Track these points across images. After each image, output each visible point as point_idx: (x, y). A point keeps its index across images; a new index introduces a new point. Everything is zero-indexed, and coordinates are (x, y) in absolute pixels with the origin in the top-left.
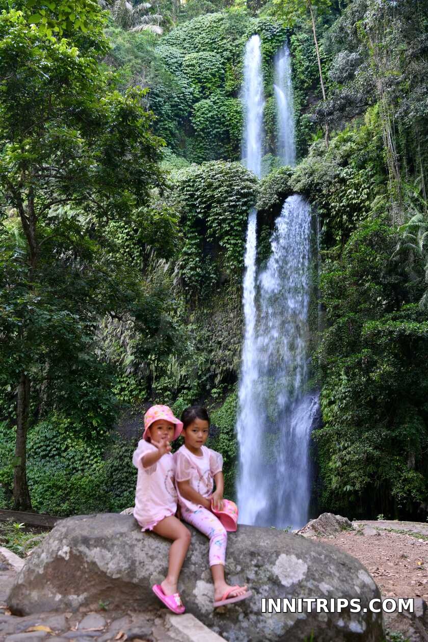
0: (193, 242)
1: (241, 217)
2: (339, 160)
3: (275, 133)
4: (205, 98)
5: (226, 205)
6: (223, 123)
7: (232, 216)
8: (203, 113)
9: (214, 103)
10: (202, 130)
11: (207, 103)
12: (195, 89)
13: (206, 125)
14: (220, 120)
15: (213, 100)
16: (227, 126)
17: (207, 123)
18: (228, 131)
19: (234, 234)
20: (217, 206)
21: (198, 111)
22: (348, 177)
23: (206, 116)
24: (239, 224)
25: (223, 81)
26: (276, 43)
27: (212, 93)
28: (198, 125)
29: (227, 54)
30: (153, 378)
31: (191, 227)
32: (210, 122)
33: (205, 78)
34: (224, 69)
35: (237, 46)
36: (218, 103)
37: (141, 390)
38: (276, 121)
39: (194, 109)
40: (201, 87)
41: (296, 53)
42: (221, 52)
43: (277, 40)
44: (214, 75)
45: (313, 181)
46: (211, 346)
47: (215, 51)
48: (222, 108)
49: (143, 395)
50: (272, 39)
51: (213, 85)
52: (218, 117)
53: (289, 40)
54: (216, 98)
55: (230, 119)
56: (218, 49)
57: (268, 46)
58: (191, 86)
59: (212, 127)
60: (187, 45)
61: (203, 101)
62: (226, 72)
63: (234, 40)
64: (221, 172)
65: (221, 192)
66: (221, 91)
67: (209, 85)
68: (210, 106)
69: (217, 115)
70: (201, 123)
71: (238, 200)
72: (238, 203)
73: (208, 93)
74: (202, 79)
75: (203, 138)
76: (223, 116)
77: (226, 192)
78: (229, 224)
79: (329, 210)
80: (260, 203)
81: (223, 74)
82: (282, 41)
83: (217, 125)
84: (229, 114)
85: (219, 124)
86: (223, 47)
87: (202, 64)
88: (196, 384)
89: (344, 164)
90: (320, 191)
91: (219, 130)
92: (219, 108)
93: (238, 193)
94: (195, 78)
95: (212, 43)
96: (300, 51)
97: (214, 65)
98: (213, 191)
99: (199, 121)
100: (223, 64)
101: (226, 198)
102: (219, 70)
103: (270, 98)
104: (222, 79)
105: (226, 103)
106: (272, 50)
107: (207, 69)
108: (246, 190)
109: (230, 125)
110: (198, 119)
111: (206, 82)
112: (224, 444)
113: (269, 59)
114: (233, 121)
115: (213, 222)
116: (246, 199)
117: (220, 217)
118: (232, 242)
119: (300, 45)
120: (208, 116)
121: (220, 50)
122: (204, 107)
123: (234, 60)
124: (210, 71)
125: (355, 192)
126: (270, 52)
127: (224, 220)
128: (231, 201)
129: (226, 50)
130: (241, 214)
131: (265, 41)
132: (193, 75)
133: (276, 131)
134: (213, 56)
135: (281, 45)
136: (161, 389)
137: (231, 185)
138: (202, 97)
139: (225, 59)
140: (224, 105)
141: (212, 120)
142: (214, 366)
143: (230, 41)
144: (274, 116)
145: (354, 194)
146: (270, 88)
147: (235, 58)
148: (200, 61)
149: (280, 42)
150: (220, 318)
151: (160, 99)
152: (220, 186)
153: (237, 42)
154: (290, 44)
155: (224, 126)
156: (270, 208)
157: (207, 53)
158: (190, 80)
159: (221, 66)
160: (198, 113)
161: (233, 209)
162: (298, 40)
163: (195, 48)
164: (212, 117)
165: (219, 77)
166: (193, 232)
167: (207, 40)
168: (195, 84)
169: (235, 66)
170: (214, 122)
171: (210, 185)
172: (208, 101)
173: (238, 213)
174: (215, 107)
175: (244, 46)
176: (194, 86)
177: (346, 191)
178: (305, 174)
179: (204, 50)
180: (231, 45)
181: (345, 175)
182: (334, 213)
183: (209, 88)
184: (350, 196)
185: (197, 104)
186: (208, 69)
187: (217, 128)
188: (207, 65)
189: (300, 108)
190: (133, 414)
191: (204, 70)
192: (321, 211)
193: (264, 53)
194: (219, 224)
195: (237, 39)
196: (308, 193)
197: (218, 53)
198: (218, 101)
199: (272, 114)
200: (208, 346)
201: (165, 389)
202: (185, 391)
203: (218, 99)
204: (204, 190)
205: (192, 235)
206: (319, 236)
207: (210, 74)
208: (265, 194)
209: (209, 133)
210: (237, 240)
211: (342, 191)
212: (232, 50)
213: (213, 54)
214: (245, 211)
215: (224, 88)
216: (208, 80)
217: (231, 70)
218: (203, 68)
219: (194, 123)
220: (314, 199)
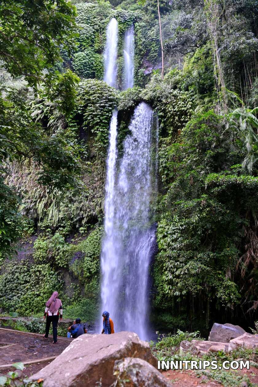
0: (73, 129)
1: (108, 114)
2: (171, 85)
3: (122, 78)
4: (82, 51)
5: (97, 105)
6: (91, 68)
7: (102, 113)
8: (80, 60)
9: (87, 55)
10: (78, 70)
11: (82, 54)
13: (81, 67)
14: (90, 66)
15: (87, 53)
16: (94, 70)
18: (94, 73)
19: (102, 125)
20: (91, 106)
21: (77, 58)
22: (178, 94)
23: (81, 62)
24: (106, 119)
25: (93, 43)
27: (86, 49)
28: (76, 67)
29: (97, 27)
30: (39, 219)
31: (72, 119)
32: (84, 66)
33: (82, 39)
34: (94, 36)
35: (103, 23)
36: (89, 55)
37: (30, 228)
39: (74, 57)
40: (80, 44)
41: (138, 33)
42: (93, 25)
43: (127, 24)
44: (88, 38)
45: (156, 95)
46: (81, 199)
47: (89, 24)
48: (91, 59)
49: (31, 231)
50: (124, 23)
51: (87, 44)
52: (89, 64)
53: (134, 25)
54: (88, 52)
55: (96, 66)
56: (91, 23)
57: (121, 26)
59: (84, 69)
61: (80, 53)
62: (95, 37)
63: (101, 19)
64: (95, 85)
65: (95, 97)
66: (92, 48)
67: (85, 44)
68: (84, 56)
69: (88, 63)
70: (78, 66)
71: (106, 102)
72: (106, 105)
73: (83, 49)
74: (80, 39)
76: (92, 64)
77: (98, 97)
78: (99, 118)
79: (166, 113)
80: (121, 105)
81: (93, 39)
82: (130, 25)
84: (95, 63)
85: (89, 68)
86: (95, 22)
87: (81, 30)
88: (69, 224)
89: (175, 88)
90: (161, 101)
91: (89, 72)
92: (90, 58)
93: (107, 98)
95: (88, 19)
96: (140, 32)
97: (88, 32)
98: (89, 96)
99: (77, 64)
100: (94, 32)
101: (98, 101)
102: (91, 36)
103: (121, 57)
104: (93, 41)
106: (124, 29)
108: (111, 97)
109: (96, 70)
110: (76, 63)
111: (82, 42)
112: (88, 264)
113: (122, 34)
114: (98, 67)
115: (88, 116)
116: (112, 103)
117: (93, 113)
118: (101, 130)
119: (140, 29)
120: (83, 62)
121: (93, 24)
122: (81, 56)
123: (100, 32)
124: (85, 35)
125: (183, 103)
126: (123, 30)
127: (96, 116)
128: (101, 103)
129: (97, 24)
130: (107, 112)
131: (120, 23)
134: (88, 27)
135: (129, 27)
136: (44, 227)
137: (102, 93)
138: (79, 51)
139: (95, 30)
140: (93, 57)
141: (85, 65)
142: (82, 212)
143: (99, 20)
144: (123, 68)
146: (121, 51)
147: (101, 30)
149: (129, 25)
150: (88, 181)
152: (94, 93)
153: (103, 21)
154: (135, 28)
155: (92, 70)
156: (128, 108)
157: (84, 25)
159: (92, 33)
160: (76, 59)
161: (102, 108)
162: (139, 26)
164: (85, 63)
165: (91, 40)
166: (73, 123)
167: (85, 17)
169: (101, 35)
171: (87, 93)
174: (87, 57)
175: (108, 24)
177: (177, 102)
178: (151, 91)
179: (83, 23)
180: (99, 22)
181: (176, 93)
182: (170, 115)
183: (84, 46)
184: (180, 106)
185: (76, 54)
186: (84, 34)
187: (88, 70)
188: (84, 31)
189: (138, 65)
190: (23, 244)
192: (161, 114)
193: (119, 30)
194: (92, 118)
195: (103, 19)
196: (151, 103)
197: (91, 26)
198: (89, 54)
200: (79, 199)
201: (47, 227)
202: (61, 229)
203: (89, 53)
204: (83, 95)
205: (73, 124)
206: (158, 130)
207: (86, 37)
208: (125, 100)
209: (82, 72)
210: (104, 129)
211: (175, 102)
212: (100, 25)
213: (88, 26)
214: (111, 111)
215: (94, 47)
216: (84, 41)
217: (98, 37)
218: (81, 33)
219: (74, 65)
220: (156, 106)
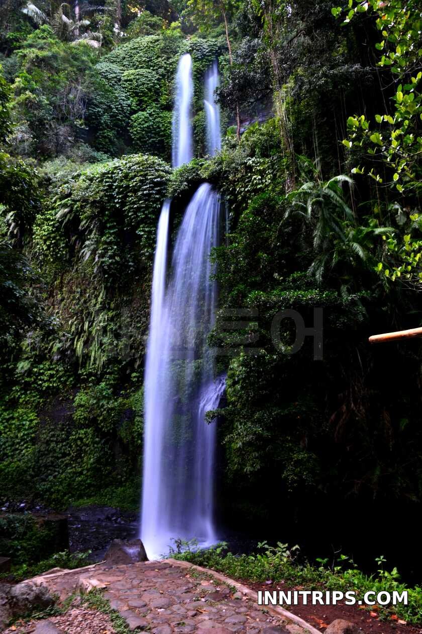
0: (112, 231)
1: (155, 205)
2: (248, 151)
3: (205, 143)
4: (142, 110)
5: (140, 193)
6: (158, 134)
7: (146, 205)
8: (140, 124)
9: (151, 115)
10: (139, 139)
11: (143, 115)
12: (133, 102)
13: (143, 135)
14: (155, 131)
15: (149, 112)
16: (162, 136)
17: (144, 133)
18: (163, 140)
19: (148, 222)
20: (132, 196)
21: (135, 122)
22: (254, 164)
23: (142, 126)
24: (153, 213)
25: (159, 95)
26: (206, 62)
27: (148, 106)
28: (135, 135)
29: (161, 71)
30: (79, 364)
31: (110, 217)
32: (147, 132)
33: (142, 92)
34: (159, 85)
35: (171, 64)
36: (153, 115)
37: (69, 377)
38: (206, 133)
39: (132, 120)
40: (139, 100)
41: (224, 71)
42: (157, 69)
43: (207, 59)
44: (150, 90)
45: (221, 168)
46: (131, 332)
47: (152, 68)
48: (157, 120)
49: (71, 381)
50: (202, 59)
51: (149, 99)
52: (154, 128)
53: (218, 60)
54: (152, 110)
55: (165, 130)
56: (154, 67)
57: (198, 64)
58: (128, 99)
59: (148, 136)
60: (126, 63)
61: (140, 113)
62: (161, 87)
63: (168, 58)
64: (137, 164)
65: (136, 181)
66: (156, 104)
67: (146, 99)
68: (146, 117)
69: (153, 126)
70: (138, 133)
71: (152, 188)
72: (151, 192)
73: (145, 106)
74: (139, 93)
75: (140, 147)
76: (159, 127)
77: (141, 181)
78: (143, 212)
79: (236, 196)
80: (171, 190)
81: (158, 89)
82: (212, 61)
83: (153, 135)
84: (163, 125)
85: (155, 134)
86: (158, 65)
87: (139, 79)
88: (116, 369)
89: (252, 155)
90: (227, 178)
91: (155, 139)
92: (154, 119)
93: (152, 182)
94: (133, 92)
95: (148, 61)
96: (227, 69)
97: (149, 81)
98: (130, 181)
99: (136, 131)
100: (158, 79)
101: (140, 187)
102: (154, 85)
103: (201, 112)
104: (158, 93)
105: (161, 115)
106: (202, 69)
107: (143, 84)
108: (159, 179)
109: (164, 135)
110: (135, 129)
111: (142, 96)
112: (139, 427)
113: (199, 77)
114: (167, 132)
115: (129, 212)
116: (159, 188)
117: (135, 206)
118: (147, 229)
120: (144, 126)
121: (156, 67)
122: (141, 118)
123: (168, 77)
124: (145, 86)
125: (260, 177)
126: (200, 70)
127: (138, 209)
128: (145, 190)
129: (160, 67)
130: (154, 202)
131: (195, 60)
132: (131, 89)
133: (206, 141)
134: (149, 73)
135: (210, 65)
136: (86, 375)
137: (146, 175)
138: (139, 110)
139: (160, 75)
140: (159, 117)
141: (149, 130)
142: (133, 351)
143: (165, 59)
144: (204, 127)
145: (259, 179)
146: (200, 102)
147: (170, 73)
148: (137, 77)
149: (210, 61)
150: (139, 305)
151: (100, 109)
152: (135, 176)
153: (171, 61)
154: (219, 64)
155: (159, 136)
156: (179, 194)
157: (144, 70)
158: (128, 93)
159: (156, 81)
160: (135, 124)
161: (146, 197)
162: (225, 60)
163: (133, 65)
164: (148, 127)
165: (155, 92)
166: (112, 222)
167: (144, 59)
168: (133, 97)
169: (169, 82)
170: (150, 132)
171: (126, 176)
172: (145, 113)
173: (152, 201)
174: (151, 119)
175: (177, 64)
176: (131, 99)
177: (251, 177)
178: (215, 163)
179: (142, 67)
180: (165, 63)
181: (251, 163)
182: (240, 198)
183: (146, 102)
184: (255, 182)
185: (134, 116)
186: (145, 84)
187: (153, 138)
188: (143, 80)
189: (227, 121)
190: (62, 400)
191: (141, 85)
192: (229, 197)
193: (195, 71)
194: (135, 213)
195: (171, 58)
196: (216, 180)
197: (153, 70)
198: (153, 113)
199: (202, 125)
200: (128, 332)
201: (90, 375)
202: (108, 376)
203: (154, 111)
204: (121, 181)
205: (111, 224)
206: (227, 222)
207: (146, 88)
208: (176, 182)
209: (146, 142)
210: (151, 228)
211: (248, 178)
212: (167, 67)
213: (150, 71)
214: (158, 199)
215: (159, 101)
216: (145, 94)
217: (165, 85)
218: (140, 83)
219: (132, 133)
220: (222, 186)
